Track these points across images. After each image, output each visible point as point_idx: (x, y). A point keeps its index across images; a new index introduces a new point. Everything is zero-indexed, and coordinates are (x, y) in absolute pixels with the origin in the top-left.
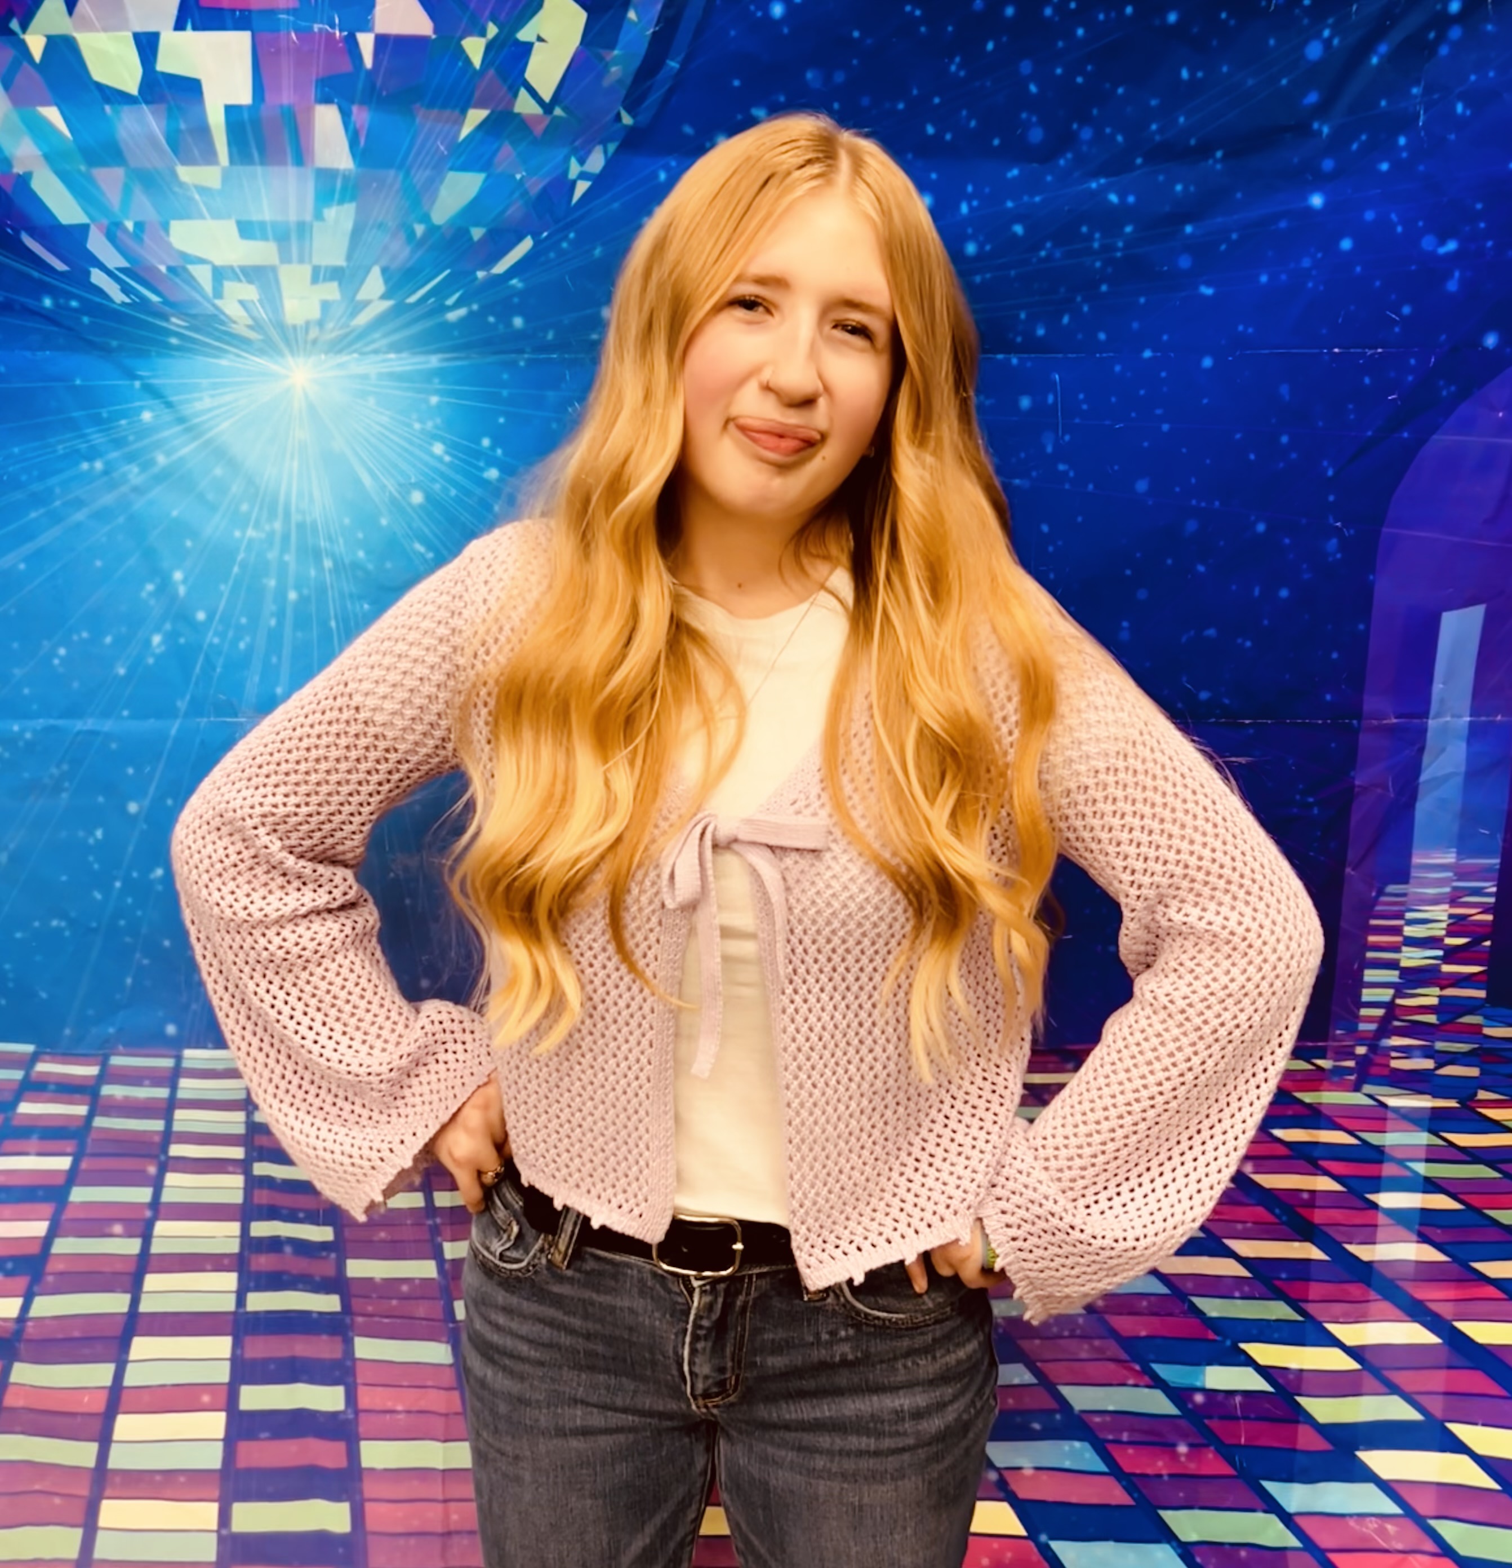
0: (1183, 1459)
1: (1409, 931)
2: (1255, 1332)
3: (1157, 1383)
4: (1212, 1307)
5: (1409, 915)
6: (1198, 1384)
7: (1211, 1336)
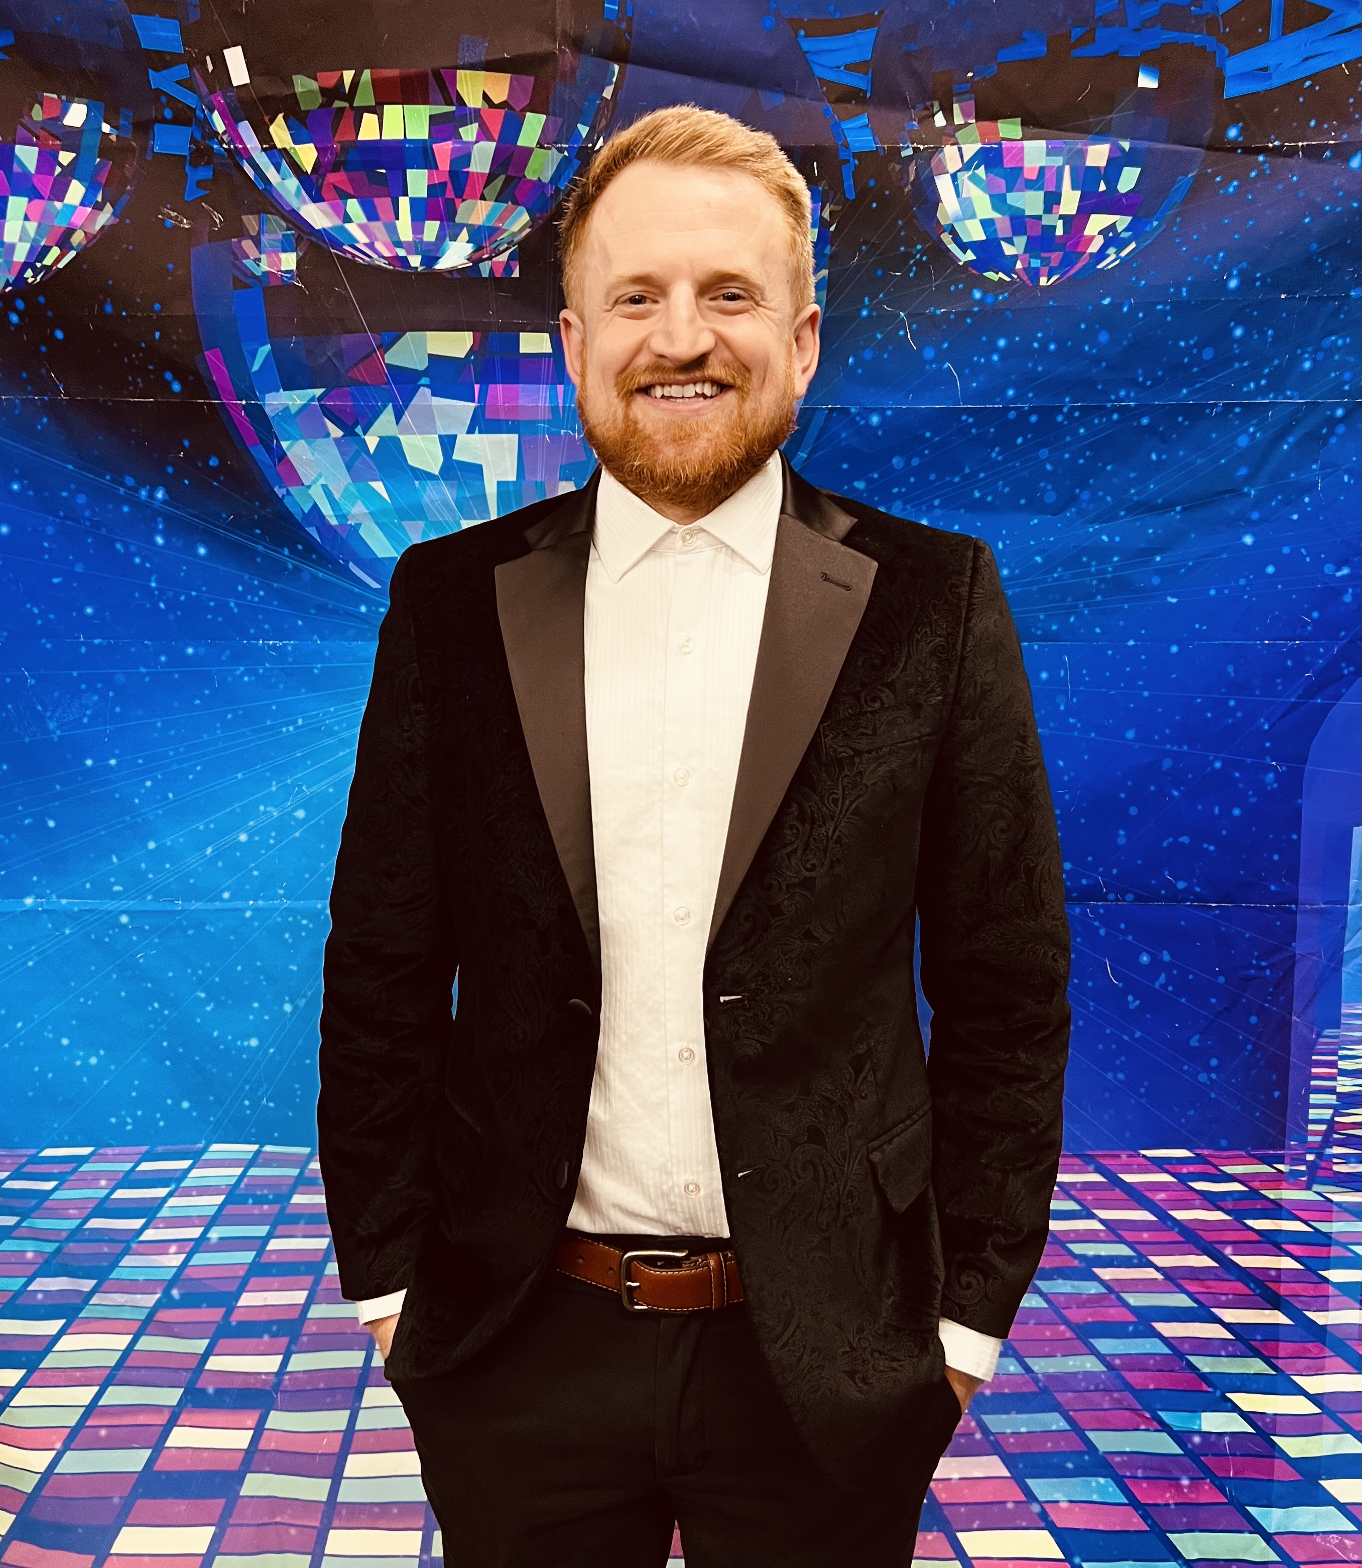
0: (1186, 1490)
1: (1342, 1065)
2: (1238, 1384)
3: (1164, 1427)
4: (1204, 1364)
5: (1341, 1053)
6: (1196, 1427)
7: (1205, 1387)
